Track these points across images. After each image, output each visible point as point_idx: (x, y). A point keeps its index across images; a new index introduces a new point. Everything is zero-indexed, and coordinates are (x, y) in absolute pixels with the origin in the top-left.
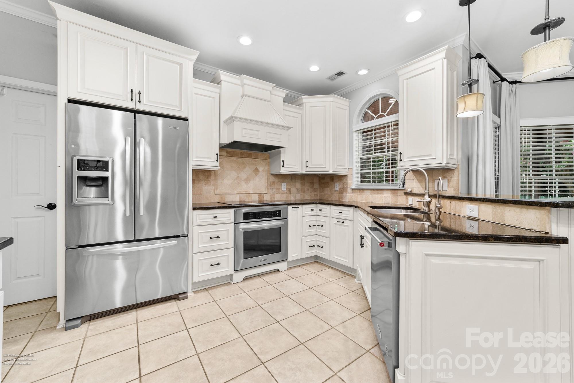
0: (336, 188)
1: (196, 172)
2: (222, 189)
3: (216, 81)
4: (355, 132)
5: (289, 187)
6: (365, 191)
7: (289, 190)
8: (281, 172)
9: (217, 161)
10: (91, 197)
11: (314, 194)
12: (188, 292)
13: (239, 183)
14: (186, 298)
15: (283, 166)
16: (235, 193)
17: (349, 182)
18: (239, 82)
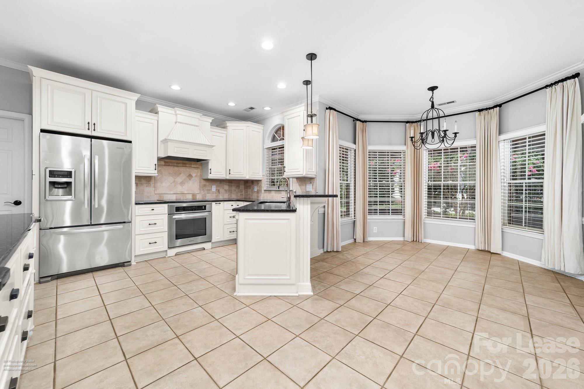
0: (255, 190)
1: (137, 177)
2: (160, 190)
3: (154, 111)
4: (266, 149)
5: (218, 188)
6: (272, 192)
7: (219, 191)
8: (209, 177)
9: (155, 169)
10: (59, 195)
11: (240, 194)
12: (131, 261)
13: (175, 185)
14: (130, 265)
15: (210, 173)
16: (172, 193)
17: (263, 185)
18: (173, 112)
